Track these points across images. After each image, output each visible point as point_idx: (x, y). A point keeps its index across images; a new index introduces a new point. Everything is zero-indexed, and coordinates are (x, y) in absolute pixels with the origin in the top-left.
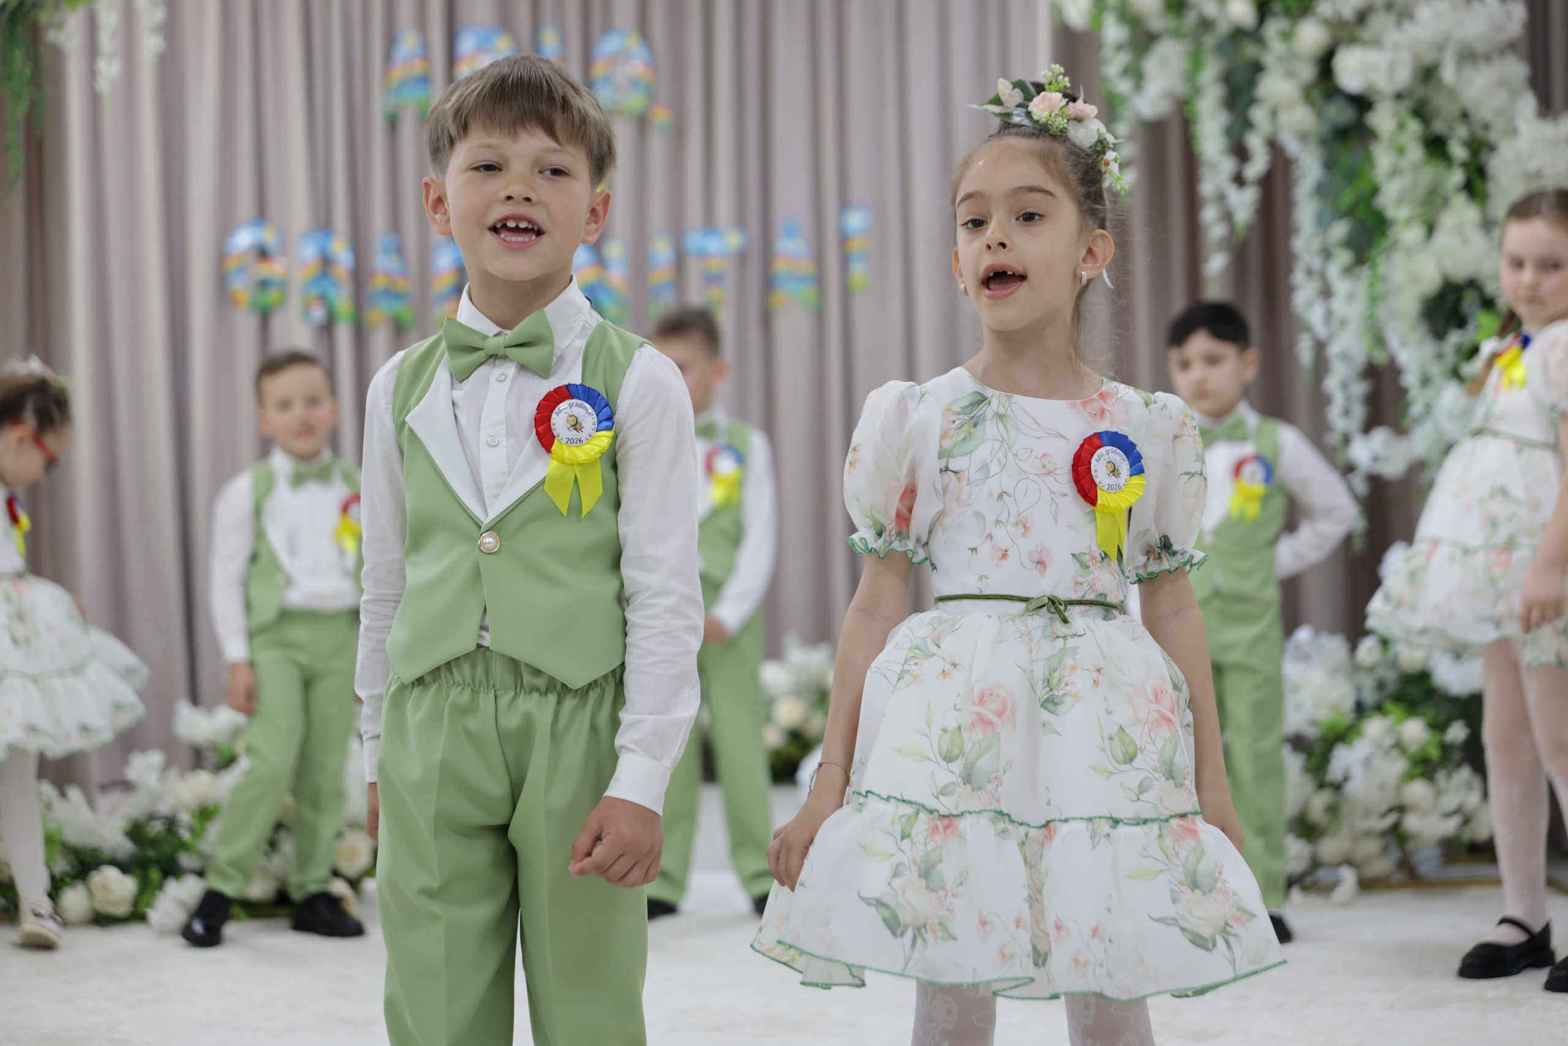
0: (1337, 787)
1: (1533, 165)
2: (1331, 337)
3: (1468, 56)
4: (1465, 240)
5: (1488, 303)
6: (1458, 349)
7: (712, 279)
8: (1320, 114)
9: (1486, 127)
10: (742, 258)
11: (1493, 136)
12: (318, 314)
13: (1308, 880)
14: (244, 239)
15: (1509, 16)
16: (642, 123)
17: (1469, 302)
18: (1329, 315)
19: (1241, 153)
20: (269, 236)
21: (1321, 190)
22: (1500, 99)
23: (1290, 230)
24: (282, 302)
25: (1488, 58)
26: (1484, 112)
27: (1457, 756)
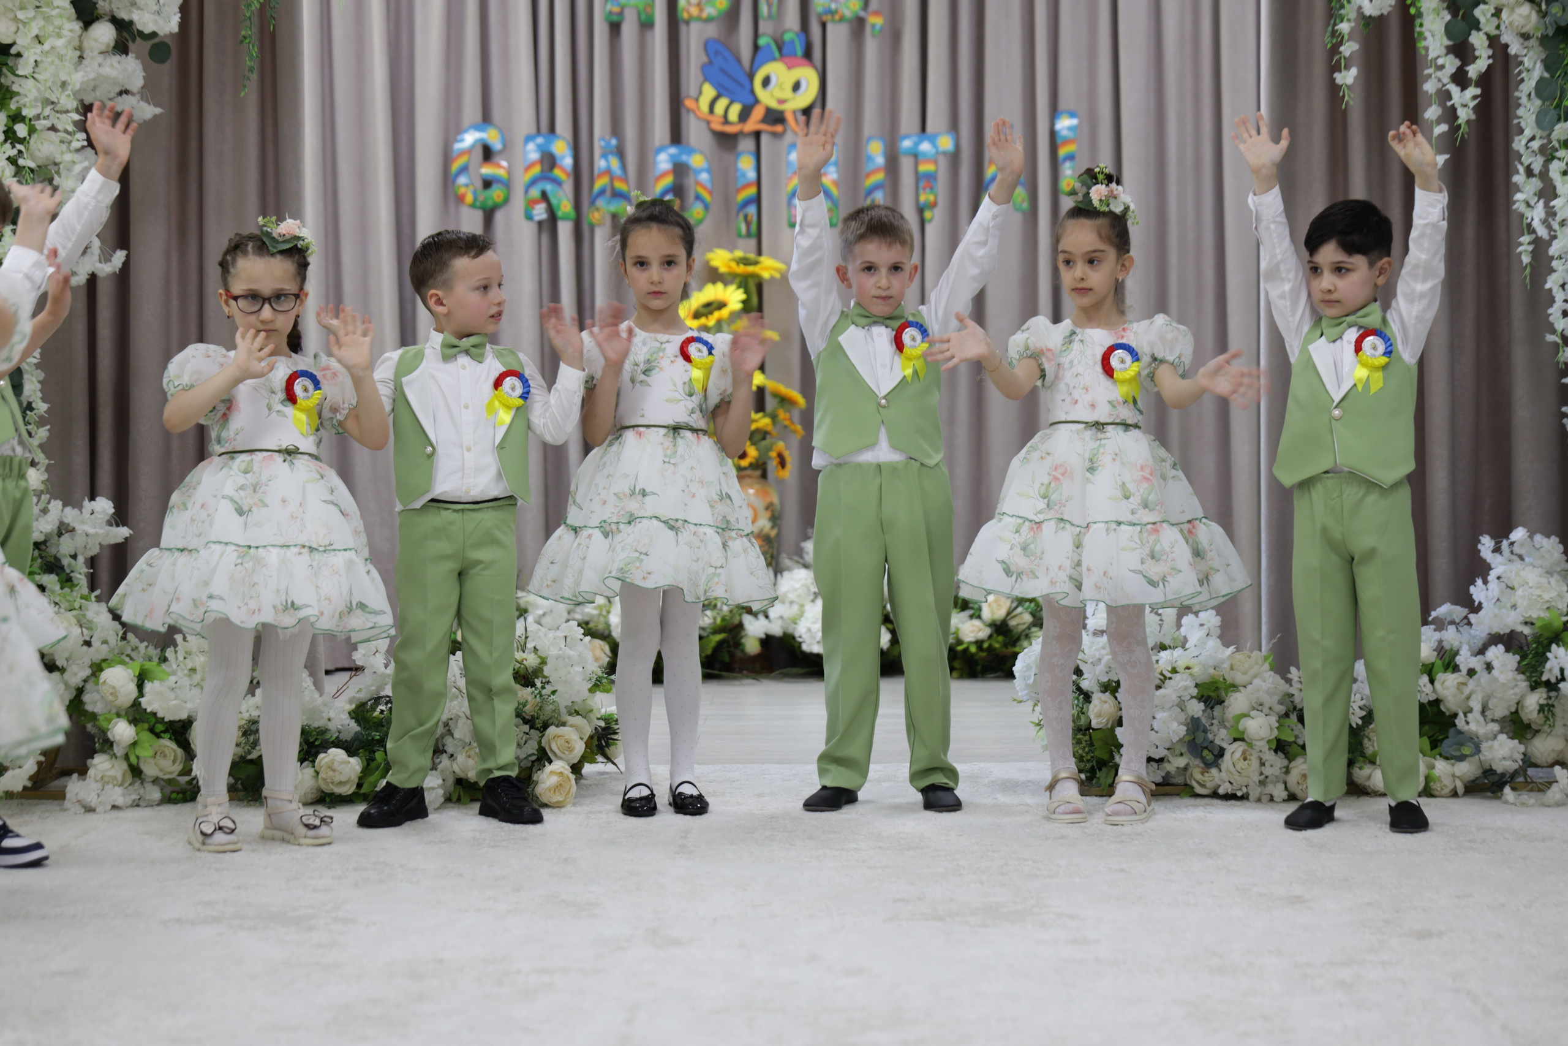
0: (1552, 687)
2: (1555, 237)
7: (925, 180)
8: (1543, 15)
10: (954, 158)
12: (540, 212)
13: (1521, 779)
14: (470, 138)
16: (858, 25)
18: (1551, 213)
19: (1461, 50)
20: (491, 136)
21: (1541, 89)
23: (1510, 130)
24: (507, 201)
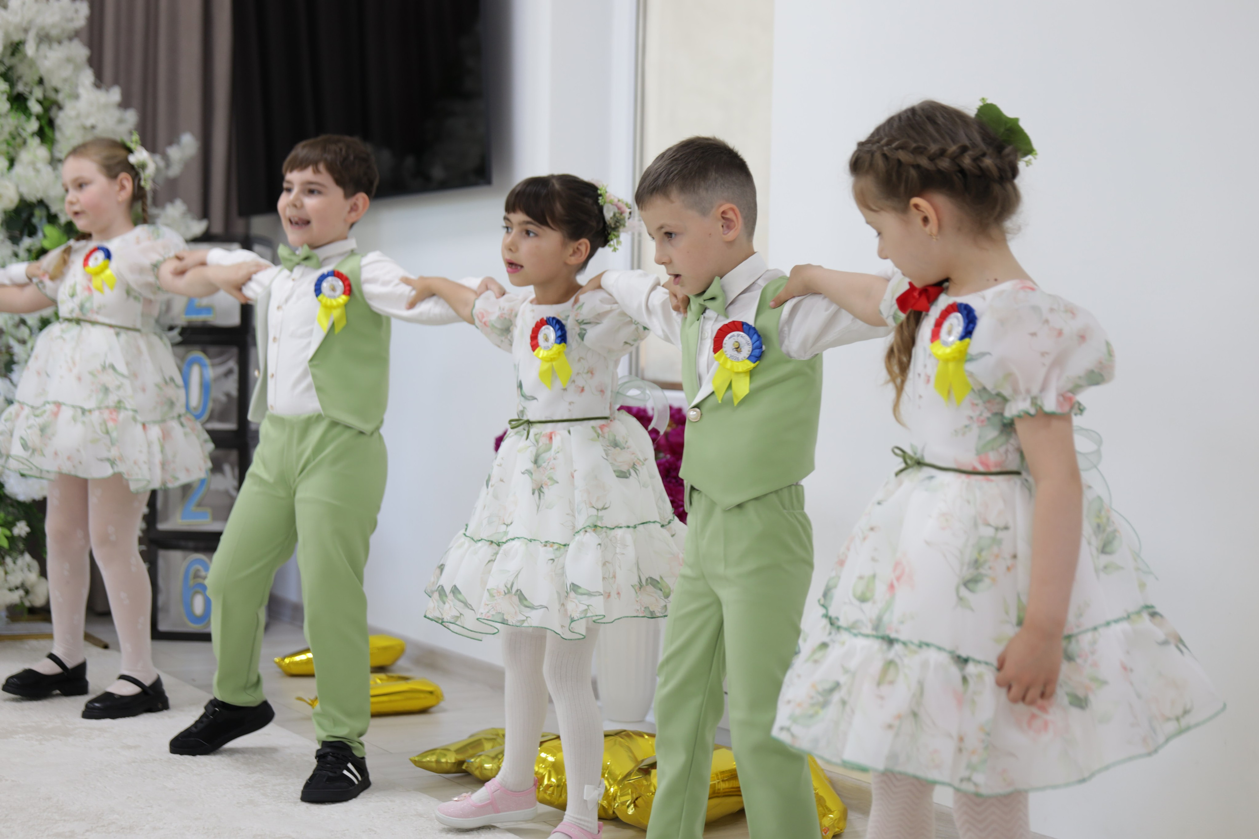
1: (89, 122)
3: (45, 38)
4: (37, 171)
5: (52, 219)
6: (29, 251)
9: (56, 91)
11: (60, 97)
15: (77, 11)
17: (38, 217)
22: (67, 71)
25: (60, 42)
26: (54, 80)
27: (21, 546)
